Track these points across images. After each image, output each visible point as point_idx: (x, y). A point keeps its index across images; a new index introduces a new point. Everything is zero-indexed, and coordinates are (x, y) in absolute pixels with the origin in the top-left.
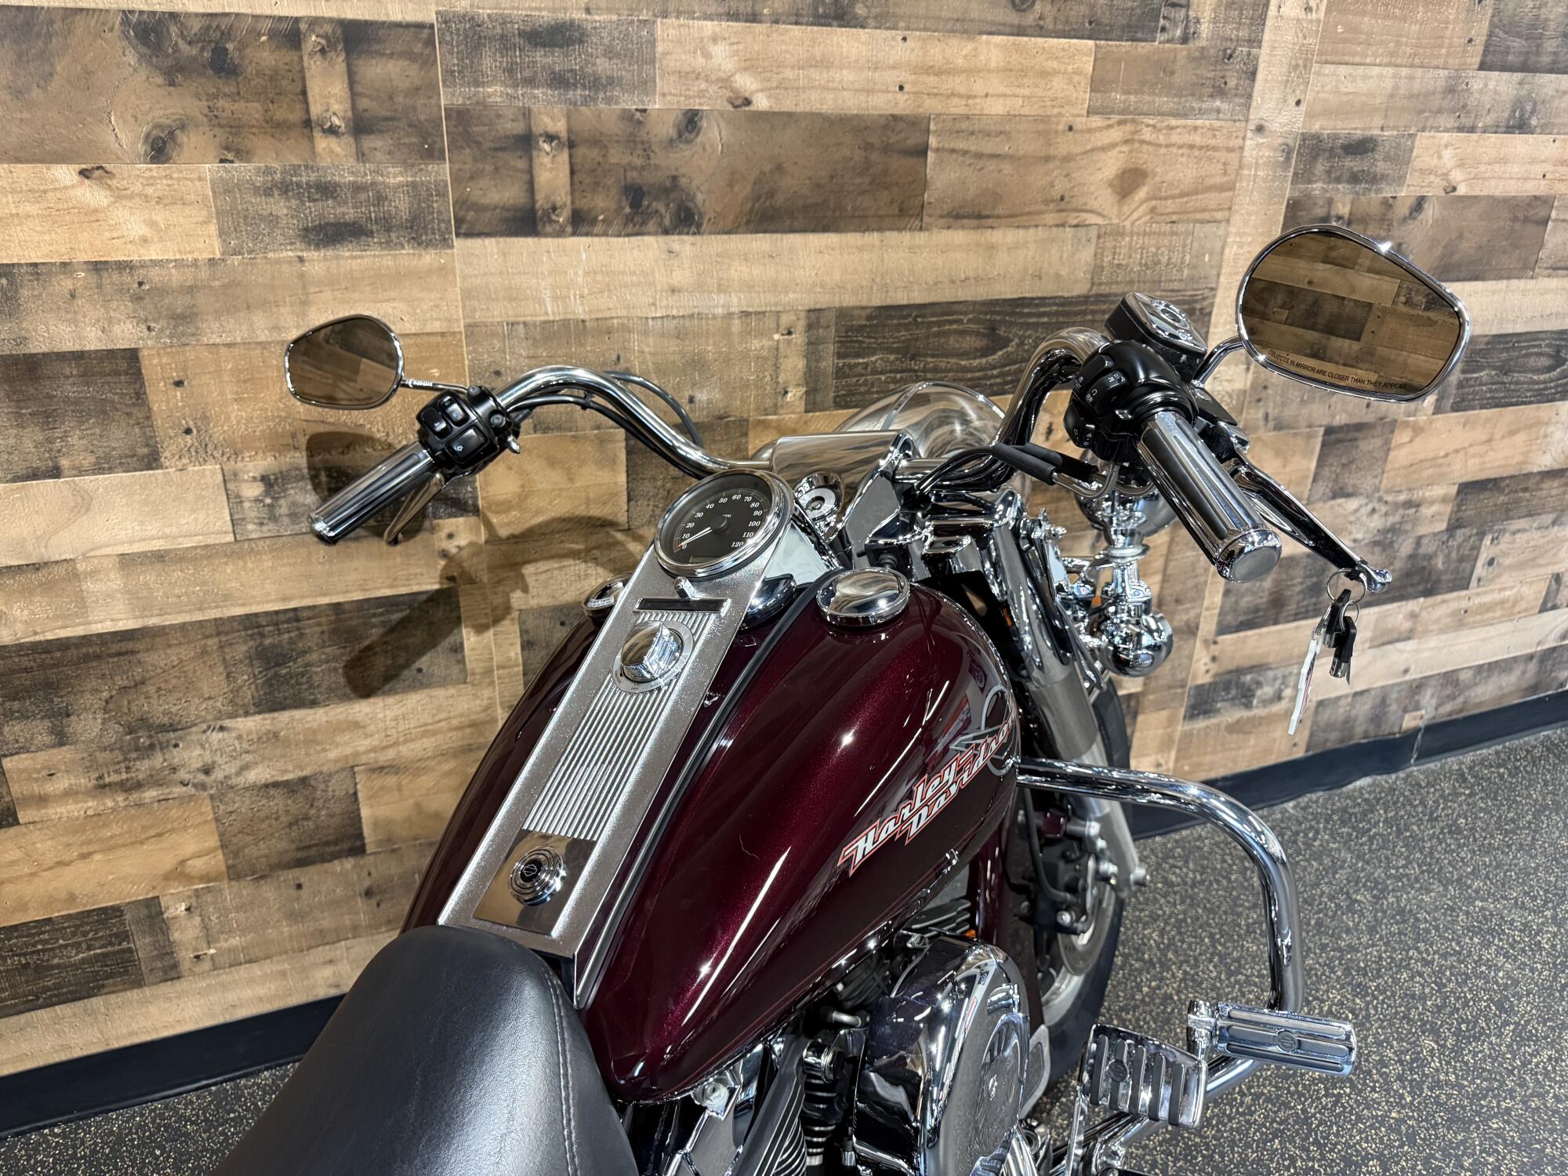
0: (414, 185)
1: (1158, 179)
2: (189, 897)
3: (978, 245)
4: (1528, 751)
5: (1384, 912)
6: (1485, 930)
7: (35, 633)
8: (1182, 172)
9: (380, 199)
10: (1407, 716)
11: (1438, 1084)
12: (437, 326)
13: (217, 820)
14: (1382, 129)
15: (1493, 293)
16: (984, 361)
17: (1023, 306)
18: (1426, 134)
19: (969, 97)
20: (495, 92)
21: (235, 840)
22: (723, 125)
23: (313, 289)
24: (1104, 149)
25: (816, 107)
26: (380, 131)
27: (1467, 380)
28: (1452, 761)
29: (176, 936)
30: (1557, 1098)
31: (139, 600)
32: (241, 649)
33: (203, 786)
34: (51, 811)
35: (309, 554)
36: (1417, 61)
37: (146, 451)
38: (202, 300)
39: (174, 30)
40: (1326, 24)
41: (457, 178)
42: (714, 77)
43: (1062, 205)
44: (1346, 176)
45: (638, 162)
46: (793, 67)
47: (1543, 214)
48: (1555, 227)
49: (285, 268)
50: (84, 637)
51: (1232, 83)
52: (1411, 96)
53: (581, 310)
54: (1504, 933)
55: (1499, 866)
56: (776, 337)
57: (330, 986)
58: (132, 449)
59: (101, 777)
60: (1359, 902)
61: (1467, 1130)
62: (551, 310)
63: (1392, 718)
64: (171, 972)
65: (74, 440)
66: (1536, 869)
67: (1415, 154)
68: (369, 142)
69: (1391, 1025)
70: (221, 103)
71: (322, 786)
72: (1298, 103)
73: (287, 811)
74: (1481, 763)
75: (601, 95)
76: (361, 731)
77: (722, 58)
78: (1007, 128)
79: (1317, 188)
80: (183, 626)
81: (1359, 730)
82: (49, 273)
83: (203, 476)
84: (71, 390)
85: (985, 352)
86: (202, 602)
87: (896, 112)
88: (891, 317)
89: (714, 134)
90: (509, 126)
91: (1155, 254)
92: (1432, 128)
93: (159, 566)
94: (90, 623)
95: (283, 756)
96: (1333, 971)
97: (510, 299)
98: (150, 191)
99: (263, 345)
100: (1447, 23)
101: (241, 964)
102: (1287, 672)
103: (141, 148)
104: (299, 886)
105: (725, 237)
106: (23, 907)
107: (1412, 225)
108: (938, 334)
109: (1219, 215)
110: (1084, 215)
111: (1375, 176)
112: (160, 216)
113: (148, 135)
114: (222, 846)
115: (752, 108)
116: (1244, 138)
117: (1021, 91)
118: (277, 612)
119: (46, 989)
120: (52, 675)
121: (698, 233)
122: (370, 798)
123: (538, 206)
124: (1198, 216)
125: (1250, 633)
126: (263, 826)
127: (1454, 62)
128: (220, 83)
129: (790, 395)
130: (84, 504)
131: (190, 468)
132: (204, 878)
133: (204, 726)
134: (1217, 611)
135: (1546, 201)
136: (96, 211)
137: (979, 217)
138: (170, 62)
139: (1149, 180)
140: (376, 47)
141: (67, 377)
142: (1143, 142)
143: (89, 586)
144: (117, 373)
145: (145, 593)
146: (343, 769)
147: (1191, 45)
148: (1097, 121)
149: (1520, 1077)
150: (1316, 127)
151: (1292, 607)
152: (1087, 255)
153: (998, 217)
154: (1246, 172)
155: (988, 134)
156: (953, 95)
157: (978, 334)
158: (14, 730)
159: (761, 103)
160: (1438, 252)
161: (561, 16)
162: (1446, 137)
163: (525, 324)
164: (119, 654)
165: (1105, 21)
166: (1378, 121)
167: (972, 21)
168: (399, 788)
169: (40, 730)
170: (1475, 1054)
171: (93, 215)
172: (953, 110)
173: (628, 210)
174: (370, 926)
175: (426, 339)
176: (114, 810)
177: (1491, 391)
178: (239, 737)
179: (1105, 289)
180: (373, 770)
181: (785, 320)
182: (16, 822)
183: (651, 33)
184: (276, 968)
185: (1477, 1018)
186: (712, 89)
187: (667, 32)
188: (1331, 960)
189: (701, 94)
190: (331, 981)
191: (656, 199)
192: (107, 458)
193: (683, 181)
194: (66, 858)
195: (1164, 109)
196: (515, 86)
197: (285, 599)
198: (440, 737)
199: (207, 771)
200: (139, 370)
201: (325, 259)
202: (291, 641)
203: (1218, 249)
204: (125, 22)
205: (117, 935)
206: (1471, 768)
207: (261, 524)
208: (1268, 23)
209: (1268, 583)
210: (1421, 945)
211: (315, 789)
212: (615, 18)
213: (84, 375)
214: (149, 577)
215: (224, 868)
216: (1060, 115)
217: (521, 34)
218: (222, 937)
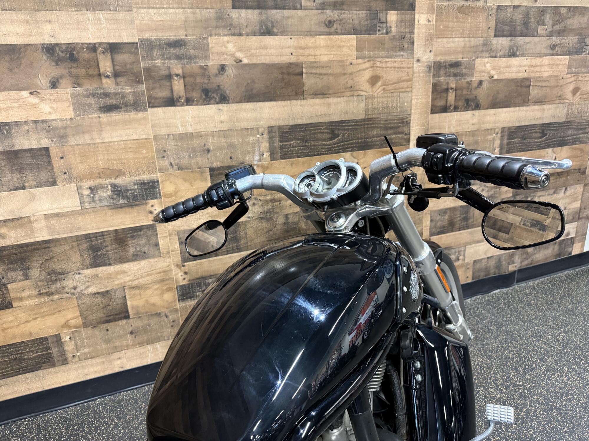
0: (134, 92)
1: (384, 79)
2: (70, 334)
3: (324, 103)
4: (559, 278)
5: (501, 332)
6: (538, 336)
7: (18, 241)
8: (393, 76)
9: (124, 97)
10: (510, 266)
11: (516, 386)
12: (144, 137)
13: (79, 306)
14: (462, 58)
15: (514, 112)
16: (331, 142)
17: (342, 123)
18: (479, 59)
19: (315, 56)
20: (158, 62)
21: (85, 313)
22: (233, 69)
23: (103, 126)
24: (364, 70)
25: (264, 62)
26: (123, 76)
27: (510, 142)
28: (530, 283)
29: (66, 348)
30: (560, 388)
31: (51, 230)
32: (85, 246)
33: (73, 294)
34: (23, 303)
35: (106, 214)
36: (471, 36)
37: (52, 180)
38: (69, 131)
39: (57, 49)
40: (436, 25)
41: (148, 90)
42: (229, 54)
43: (352, 89)
44: (452, 74)
45: (206, 81)
46: (255, 49)
47: (527, 84)
48: (533, 88)
49: (94, 120)
50: (33, 242)
51: (406, 46)
52: (471, 47)
53: (191, 129)
54: (545, 336)
55: (545, 315)
56: (258, 136)
57: (120, 367)
58: (48, 179)
59: (40, 291)
60: (492, 329)
61: (526, 400)
62: (181, 130)
63: (504, 267)
64: (65, 362)
65: (29, 177)
66: (559, 316)
67: (476, 66)
68: (119, 79)
69: (500, 367)
70: (73, 70)
71: (113, 294)
72: (431, 51)
73: (102, 303)
74: (542, 283)
75: (192, 61)
76: (126, 274)
77: (231, 48)
78: (329, 65)
79: (442, 79)
80: (65, 238)
81: (492, 271)
82: (21, 124)
83: (71, 188)
84: (28, 161)
85: (331, 139)
86: (71, 230)
87: (291, 61)
88: (297, 129)
89: (230, 72)
90: (163, 72)
91: (387, 104)
92: (480, 57)
93: (57, 218)
94: (35, 238)
95: (100, 283)
96: (480, 351)
97: (168, 127)
98: (51, 98)
99: (88, 145)
100: (480, 22)
101: (88, 359)
102: (460, 249)
103: (48, 85)
104: (107, 330)
105: (237, 104)
106: (14, 337)
107: (479, 90)
108: (314, 134)
109: (408, 90)
110: (360, 92)
111: (462, 74)
112: (55, 105)
113: (50, 81)
114: (81, 316)
115: (242, 63)
116: (413, 64)
117: (333, 53)
118: (96, 233)
119: (23, 367)
120: (23, 255)
121: (228, 103)
122: (130, 298)
123: (174, 97)
124: (400, 90)
125: (443, 235)
126: (94, 308)
127: (485, 35)
128: (72, 64)
129: (265, 155)
130: (33, 198)
131: (66, 185)
132: (75, 327)
133: (73, 273)
134: (429, 228)
135: (528, 79)
136: (35, 104)
137: (323, 94)
138: (56, 58)
139: (381, 79)
140: (120, 50)
141: (27, 157)
142: (377, 67)
143: (35, 225)
144: (42, 155)
145: (53, 227)
146: (121, 288)
147: (390, 35)
148: (360, 61)
149: (547, 382)
150: (438, 59)
151: (457, 226)
152: (362, 105)
153: (330, 94)
154: (415, 75)
155: (323, 67)
156: (309, 55)
157: (328, 133)
158: (11, 274)
159: (245, 61)
160: (491, 98)
161: (178, 38)
162: (486, 60)
163: (173, 135)
164: (45, 248)
165: (358, 29)
166: (461, 56)
167: (313, 31)
168: (140, 294)
169: (19, 274)
170: (530, 375)
171: (34, 106)
172: (310, 60)
173: (204, 97)
174: (132, 345)
175: (141, 141)
176: (44, 302)
177: (520, 146)
178: (85, 277)
179: (370, 116)
180: (131, 288)
181: (261, 130)
182: (12, 307)
183: (207, 41)
184: (101, 360)
185: (532, 364)
186: (229, 57)
187: (212, 41)
188: (480, 348)
189: (225, 59)
190: (120, 365)
191: (213, 93)
192: (40, 182)
193: (222, 87)
194: (29, 319)
195: (383, 56)
196: (165, 60)
197: (99, 228)
198: (153, 276)
199: (75, 288)
200: (49, 154)
201: (107, 116)
202: (101, 243)
203: (410, 101)
204: (43, 47)
205: (46, 348)
206: (537, 285)
207: (90, 203)
208: (416, 26)
209: (447, 217)
210: (514, 342)
211: (111, 295)
212: (195, 37)
213: (31, 156)
214: (54, 221)
215: (81, 323)
216: (347, 60)
217: (166, 44)
218: (82, 349)
